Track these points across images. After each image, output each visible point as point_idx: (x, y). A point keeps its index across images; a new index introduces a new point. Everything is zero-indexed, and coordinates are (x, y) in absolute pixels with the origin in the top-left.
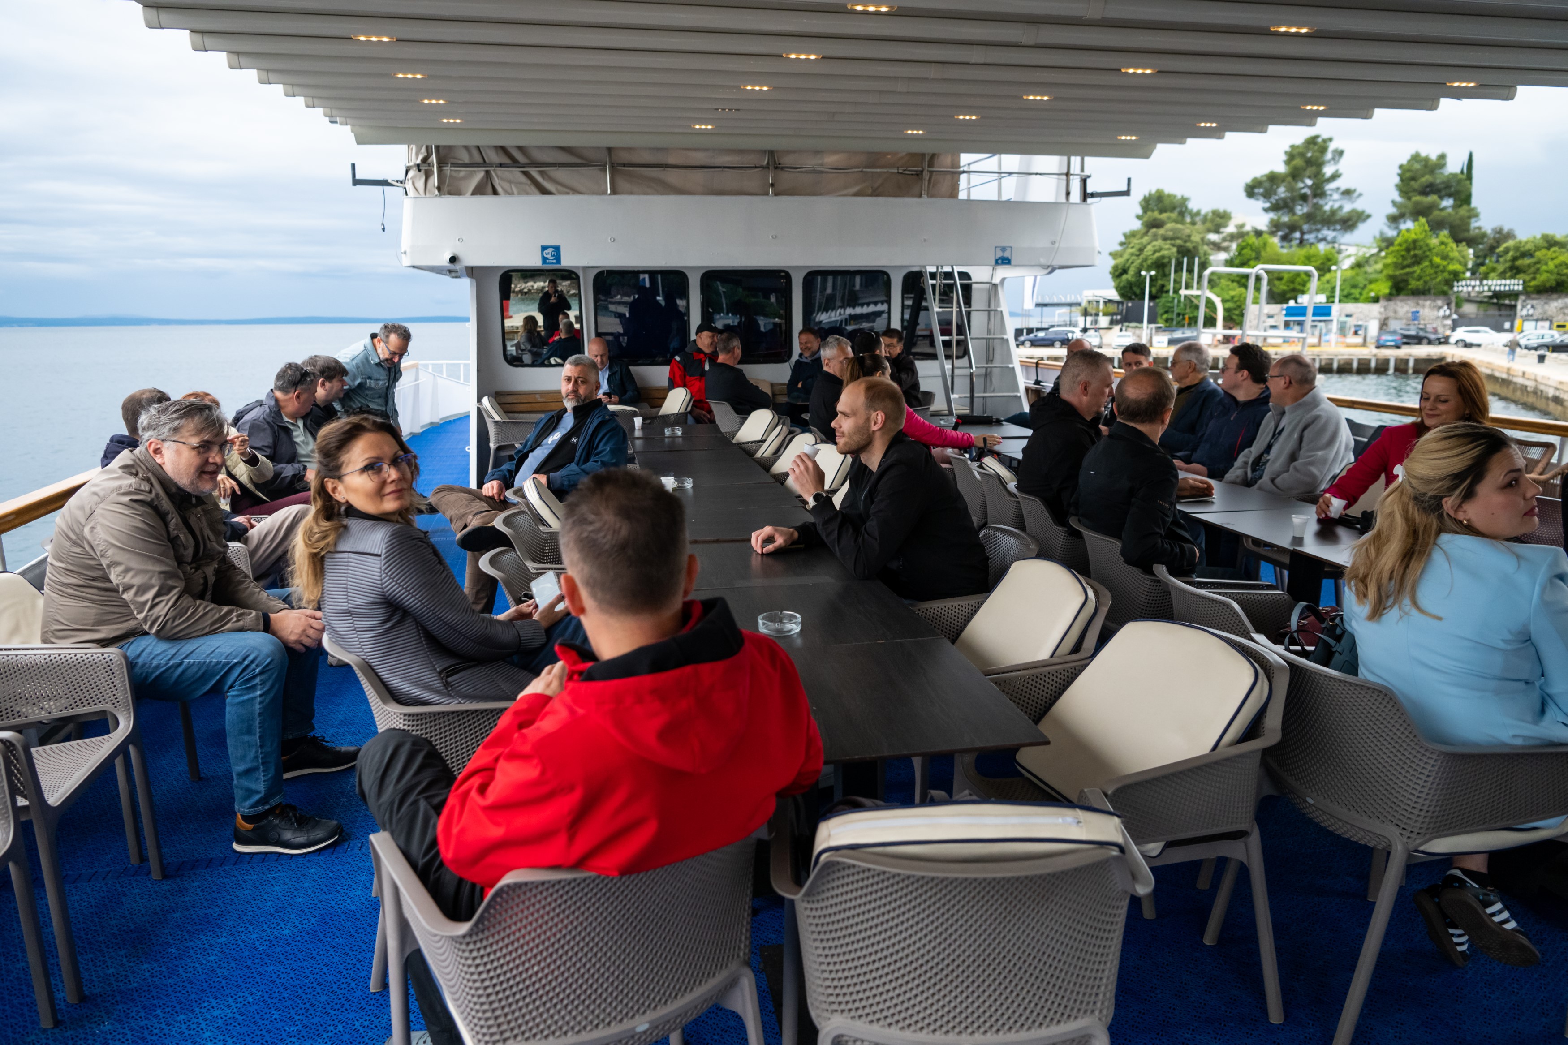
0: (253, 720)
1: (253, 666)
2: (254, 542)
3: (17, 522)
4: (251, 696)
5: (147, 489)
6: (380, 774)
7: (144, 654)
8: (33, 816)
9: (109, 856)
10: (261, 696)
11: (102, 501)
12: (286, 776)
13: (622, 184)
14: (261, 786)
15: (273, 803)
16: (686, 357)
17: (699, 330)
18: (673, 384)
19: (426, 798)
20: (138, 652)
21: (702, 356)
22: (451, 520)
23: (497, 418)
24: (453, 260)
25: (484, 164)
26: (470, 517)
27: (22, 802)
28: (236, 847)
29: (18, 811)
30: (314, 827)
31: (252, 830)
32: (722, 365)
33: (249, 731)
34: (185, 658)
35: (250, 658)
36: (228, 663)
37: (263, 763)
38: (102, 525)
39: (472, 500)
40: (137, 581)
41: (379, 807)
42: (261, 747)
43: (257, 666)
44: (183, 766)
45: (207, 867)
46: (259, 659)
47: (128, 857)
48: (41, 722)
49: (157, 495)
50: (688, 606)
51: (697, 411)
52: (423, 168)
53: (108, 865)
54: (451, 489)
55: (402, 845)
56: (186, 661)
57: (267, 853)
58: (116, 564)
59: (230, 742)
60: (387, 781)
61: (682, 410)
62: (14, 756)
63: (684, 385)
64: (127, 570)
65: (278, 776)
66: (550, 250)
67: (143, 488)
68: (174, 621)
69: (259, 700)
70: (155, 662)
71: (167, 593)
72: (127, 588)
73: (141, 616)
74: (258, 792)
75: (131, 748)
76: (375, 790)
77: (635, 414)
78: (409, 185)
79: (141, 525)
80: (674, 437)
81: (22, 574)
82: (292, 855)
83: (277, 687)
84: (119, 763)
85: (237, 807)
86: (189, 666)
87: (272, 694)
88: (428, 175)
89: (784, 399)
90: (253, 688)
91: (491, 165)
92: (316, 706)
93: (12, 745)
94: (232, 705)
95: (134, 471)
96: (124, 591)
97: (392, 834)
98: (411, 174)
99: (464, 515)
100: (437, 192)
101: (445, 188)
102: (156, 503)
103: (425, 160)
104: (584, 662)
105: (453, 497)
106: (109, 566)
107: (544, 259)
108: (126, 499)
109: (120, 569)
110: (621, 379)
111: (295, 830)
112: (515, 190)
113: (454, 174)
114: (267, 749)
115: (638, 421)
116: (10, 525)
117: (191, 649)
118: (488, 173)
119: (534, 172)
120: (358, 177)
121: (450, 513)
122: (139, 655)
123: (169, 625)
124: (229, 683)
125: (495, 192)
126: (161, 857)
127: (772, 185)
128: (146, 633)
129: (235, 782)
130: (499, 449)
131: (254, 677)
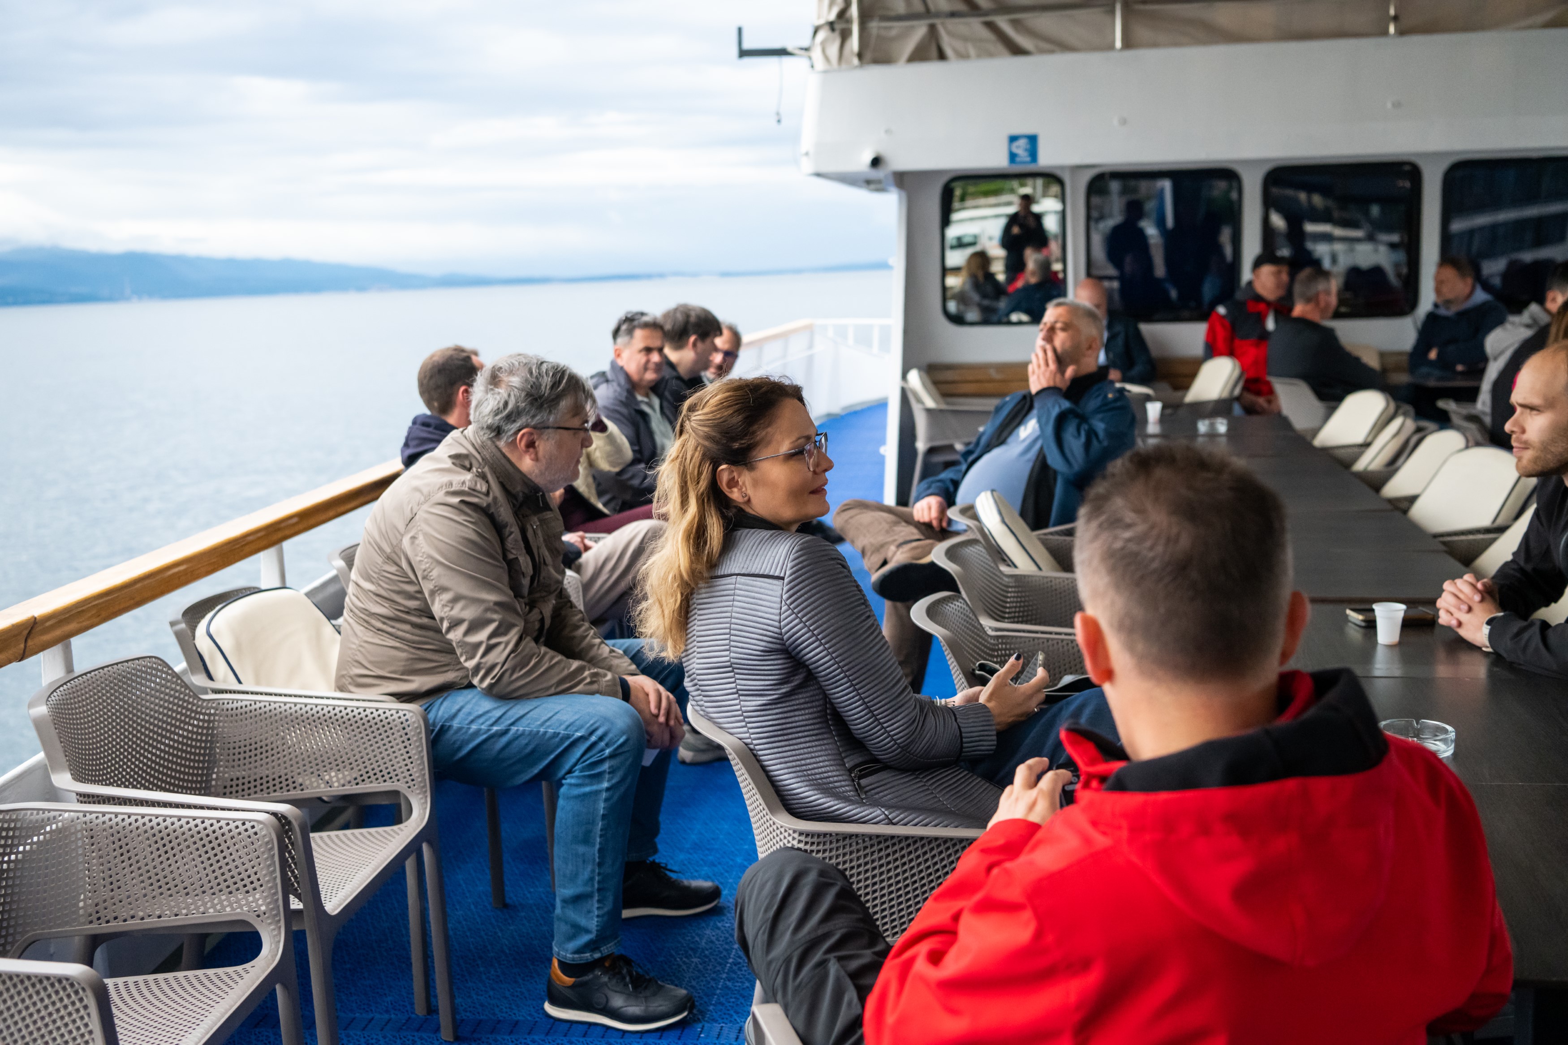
0: (593, 823)
1: (602, 744)
2: (589, 571)
3: (301, 526)
4: (595, 788)
5: (484, 489)
6: (771, 913)
7: (461, 715)
8: (307, 926)
9: (389, 999)
10: (608, 789)
11: (426, 501)
12: (626, 913)
13: (1141, 32)
14: (593, 923)
15: (606, 949)
16: (1236, 308)
17: (1258, 263)
18: (1212, 350)
19: (840, 959)
20: (454, 710)
21: (1262, 307)
22: (863, 553)
23: (930, 403)
24: (876, 162)
25: (928, 13)
26: (893, 548)
27: (296, 904)
28: (549, 1008)
29: (291, 915)
30: (655, 994)
31: (573, 987)
32: (1303, 322)
33: (586, 840)
34: (513, 724)
35: (599, 733)
36: (568, 737)
37: (599, 890)
38: (426, 535)
39: (896, 523)
40: (469, 613)
41: (770, 963)
42: (600, 865)
43: (607, 745)
44: (484, 886)
45: (511, 1032)
46: (610, 735)
47: (412, 1004)
48: (320, 799)
49: (495, 498)
50: (1287, 680)
51: (1250, 397)
52: (838, 27)
53: (387, 1011)
54: (863, 506)
55: (801, 1028)
56: (514, 729)
57: (590, 1024)
58: (444, 589)
59: (558, 852)
60: (781, 927)
61: (1225, 395)
62: (289, 838)
63: (1230, 353)
64: (455, 600)
65: (615, 914)
66: (1022, 142)
67: (478, 487)
68: (511, 675)
69: (604, 795)
70: (474, 727)
71: (505, 634)
72: (455, 624)
73: (470, 664)
74: (587, 931)
75: (425, 846)
76: (762, 938)
77: (1148, 398)
78: (817, 53)
79: (474, 537)
80: (1212, 435)
81: (309, 595)
82: (624, 1032)
83: (629, 780)
84: (410, 865)
85: (555, 949)
86: (517, 737)
87: (622, 789)
88: (845, 35)
89: (1403, 378)
90: (598, 777)
91: (938, 15)
92: (662, 818)
93: (289, 823)
94: (568, 798)
95: (467, 464)
96: (449, 629)
97: (786, 1009)
98: (822, 35)
99: (882, 546)
100: (856, 61)
101: (868, 55)
102: (492, 510)
103: (842, 14)
104: (1106, 761)
105: (868, 517)
106: (433, 593)
107: (1013, 157)
108: (455, 500)
109: (446, 596)
110: (1127, 345)
111: (629, 995)
112: (972, 51)
113: (883, 33)
114: (607, 869)
115: (1154, 410)
116: (292, 531)
117: (522, 713)
118: (932, 28)
119: (1003, 23)
120: (746, 46)
121: (863, 541)
122: (454, 716)
123: (506, 678)
124: (567, 767)
125: (942, 56)
126: (454, 1010)
127: (1396, 18)
128: (470, 686)
129: (558, 911)
130: (931, 451)
131: (602, 761)
